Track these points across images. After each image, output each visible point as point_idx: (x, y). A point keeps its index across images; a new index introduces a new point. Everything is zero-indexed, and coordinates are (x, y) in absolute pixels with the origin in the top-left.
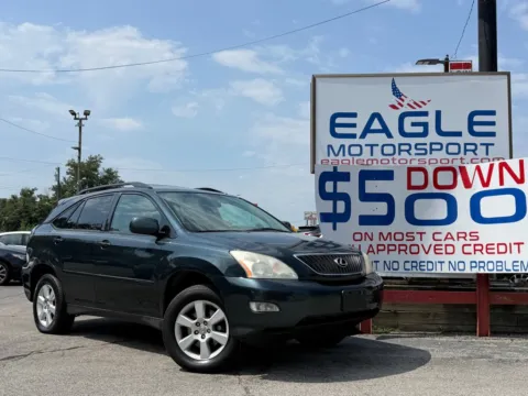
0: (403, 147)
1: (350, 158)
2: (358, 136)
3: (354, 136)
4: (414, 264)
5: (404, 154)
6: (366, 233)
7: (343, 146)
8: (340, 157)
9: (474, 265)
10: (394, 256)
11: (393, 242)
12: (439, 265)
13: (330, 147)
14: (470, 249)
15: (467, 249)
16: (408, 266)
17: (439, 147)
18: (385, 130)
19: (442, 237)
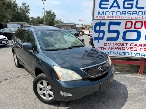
0: (123, 13)
1: (105, 16)
2: (109, 8)
3: (107, 8)
4: (123, 53)
5: (123, 15)
6: (108, 43)
7: (103, 12)
8: (102, 16)
9: (143, 55)
10: (117, 50)
11: (117, 46)
12: (131, 54)
13: (99, 12)
14: (143, 50)
15: (141, 50)
16: (121, 53)
17: (135, 12)
18: (118, 6)
19: (134, 45)
